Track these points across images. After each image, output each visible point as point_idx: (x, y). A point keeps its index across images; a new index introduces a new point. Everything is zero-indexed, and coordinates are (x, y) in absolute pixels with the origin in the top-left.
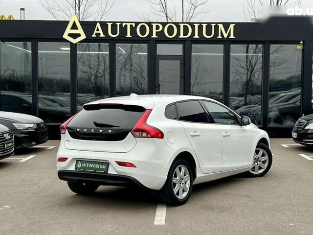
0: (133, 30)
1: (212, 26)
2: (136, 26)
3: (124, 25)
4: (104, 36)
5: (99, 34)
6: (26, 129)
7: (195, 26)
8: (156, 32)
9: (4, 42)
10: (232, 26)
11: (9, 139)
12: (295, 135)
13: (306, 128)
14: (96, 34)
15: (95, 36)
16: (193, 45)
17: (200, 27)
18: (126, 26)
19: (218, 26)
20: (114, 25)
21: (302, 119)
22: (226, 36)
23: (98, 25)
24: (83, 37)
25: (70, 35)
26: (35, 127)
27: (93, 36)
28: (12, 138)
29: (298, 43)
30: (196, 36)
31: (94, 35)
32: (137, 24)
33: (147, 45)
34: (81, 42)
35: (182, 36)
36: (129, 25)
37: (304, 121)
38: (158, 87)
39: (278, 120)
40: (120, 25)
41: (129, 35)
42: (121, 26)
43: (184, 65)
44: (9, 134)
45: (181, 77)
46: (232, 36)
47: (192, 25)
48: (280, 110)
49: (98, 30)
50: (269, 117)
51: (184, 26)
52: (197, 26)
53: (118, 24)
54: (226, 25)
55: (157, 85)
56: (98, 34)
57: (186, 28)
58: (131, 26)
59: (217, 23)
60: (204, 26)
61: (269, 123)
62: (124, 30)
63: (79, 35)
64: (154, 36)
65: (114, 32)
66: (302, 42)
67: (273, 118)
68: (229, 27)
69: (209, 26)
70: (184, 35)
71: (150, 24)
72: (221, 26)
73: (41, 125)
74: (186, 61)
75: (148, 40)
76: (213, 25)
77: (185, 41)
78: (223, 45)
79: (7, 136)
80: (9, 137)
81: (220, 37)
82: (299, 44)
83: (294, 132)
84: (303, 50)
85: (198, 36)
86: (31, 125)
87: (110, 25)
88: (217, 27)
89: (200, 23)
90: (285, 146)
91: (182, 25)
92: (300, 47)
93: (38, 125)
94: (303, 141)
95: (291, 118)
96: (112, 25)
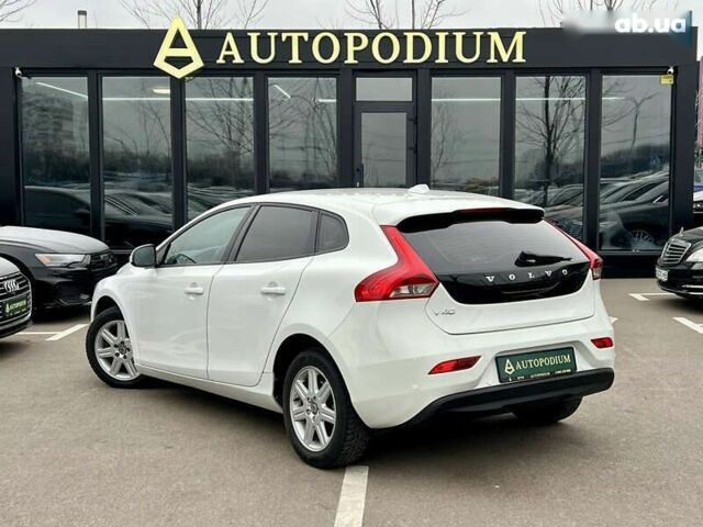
0: (305, 47)
1: (475, 36)
2: (312, 38)
3: (284, 36)
4: (242, 61)
5: (232, 57)
6: (67, 267)
7: (438, 37)
8: (355, 52)
9: (29, 77)
10: (519, 37)
11: (18, 292)
12: (662, 274)
13: (690, 259)
14: (225, 57)
15: (224, 62)
16: (433, 79)
17: (450, 39)
18: (289, 39)
19: (490, 36)
20: (263, 37)
21: (679, 239)
22: (505, 57)
23: (230, 38)
24: (198, 63)
25: (169, 60)
26: (88, 260)
27: (218, 62)
28: (28, 288)
29: (663, 71)
30: (442, 59)
31: (221, 61)
32: (313, 34)
33: (334, 79)
34: (194, 74)
35: (410, 59)
36: (295, 37)
37: (682, 243)
38: (360, 170)
39: (620, 239)
40: (276, 37)
41: (295, 59)
42: (278, 38)
43: (416, 123)
44: (18, 281)
45: (408, 148)
46: (519, 58)
47: (433, 35)
48: (624, 217)
49: (229, 48)
50: (600, 231)
51: (415, 37)
52: (442, 36)
53: (273, 35)
54: (507, 35)
55: (356, 166)
56: (229, 58)
57: (418, 42)
58: (301, 38)
59: (485, 31)
60: (459, 36)
61: (600, 247)
62: (284, 47)
63: (188, 60)
64: (351, 60)
65: (263, 53)
66: (671, 70)
67: (608, 236)
68: (512, 37)
69: (469, 36)
70: (414, 58)
71: (341, 35)
72: (495, 37)
73: (102, 257)
74: (419, 114)
75: (338, 70)
76: (478, 34)
77: (416, 70)
78: (499, 78)
79: (12, 285)
80: (18, 288)
81: (492, 60)
82: (665, 73)
83: (662, 267)
84: (674, 87)
85: (446, 58)
86: (78, 258)
87: (254, 37)
88: (486, 39)
89: (451, 31)
90: (639, 297)
91: (410, 36)
92: (667, 81)
93: (95, 256)
94: (682, 289)
95: (644, 234)
96: (258, 37)
